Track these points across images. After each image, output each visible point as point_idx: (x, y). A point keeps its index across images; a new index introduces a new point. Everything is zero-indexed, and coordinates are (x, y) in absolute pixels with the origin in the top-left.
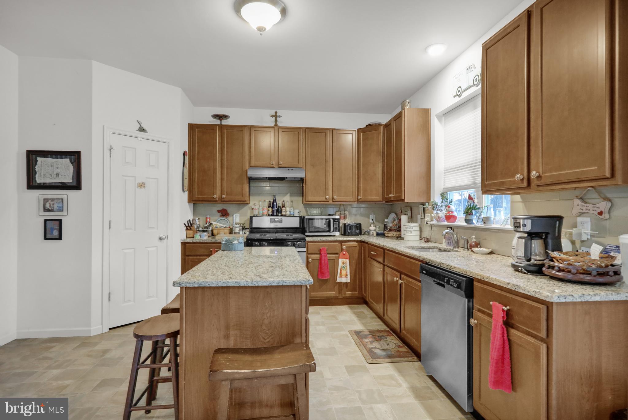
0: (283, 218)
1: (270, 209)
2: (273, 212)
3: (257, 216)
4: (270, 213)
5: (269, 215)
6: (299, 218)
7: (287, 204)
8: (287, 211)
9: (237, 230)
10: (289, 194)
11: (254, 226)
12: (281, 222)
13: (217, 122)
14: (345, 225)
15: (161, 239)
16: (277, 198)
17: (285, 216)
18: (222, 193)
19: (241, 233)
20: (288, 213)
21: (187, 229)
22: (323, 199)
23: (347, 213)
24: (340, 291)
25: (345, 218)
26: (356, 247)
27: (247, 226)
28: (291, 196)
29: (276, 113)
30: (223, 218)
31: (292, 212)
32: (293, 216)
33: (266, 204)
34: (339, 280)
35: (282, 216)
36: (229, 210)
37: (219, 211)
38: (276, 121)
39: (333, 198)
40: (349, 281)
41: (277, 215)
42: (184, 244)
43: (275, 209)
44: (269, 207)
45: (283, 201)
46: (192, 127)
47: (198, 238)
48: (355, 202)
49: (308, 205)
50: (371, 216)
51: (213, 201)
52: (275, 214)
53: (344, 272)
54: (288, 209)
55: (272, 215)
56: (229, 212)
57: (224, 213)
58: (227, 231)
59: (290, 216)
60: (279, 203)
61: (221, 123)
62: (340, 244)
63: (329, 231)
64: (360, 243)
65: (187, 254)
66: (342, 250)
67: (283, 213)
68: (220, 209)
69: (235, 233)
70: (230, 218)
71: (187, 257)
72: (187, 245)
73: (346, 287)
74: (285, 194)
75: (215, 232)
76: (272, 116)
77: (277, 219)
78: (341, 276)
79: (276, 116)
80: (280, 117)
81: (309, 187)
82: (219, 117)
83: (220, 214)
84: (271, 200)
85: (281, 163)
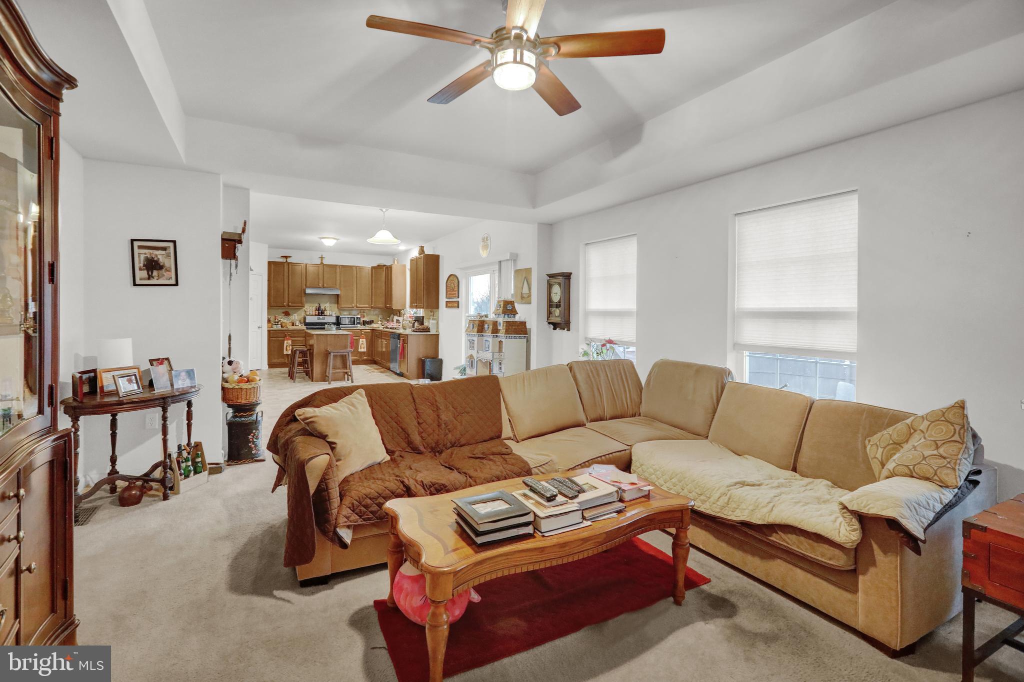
1: (317, 312)
2: (319, 313)
3: (308, 316)
4: (317, 314)
5: (316, 315)
6: (335, 317)
7: (328, 309)
8: (327, 313)
9: (297, 324)
10: (328, 303)
11: (307, 322)
12: (324, 319)
13: (284, 260)
14: (364, 321)
15: (259, 328)
16: (321, 305)
17: (326, 316)
18: (289, 302)
19: (300, 325)
20: (328, 314)
21: (268, 323)
22: (351, 306)
23: (365, 314)
24: (361, 357)
25: (364, 317)
26: (370, 332)
27: (302, 322)
28: (330, 304)
29: (322, 256)
30: (287, 317)
31: (331, 314)
33: (314, 308)
34: (360, 350)
35: (324, 315)
36: (290, 312)
37: (283, 313)
38: (322, 260)
39: (356, 306)
40: (365, 350)
41: (322, 315)
42: (269, 331)
43: (320, 311)
44: (316, 310)
45: (325, 307)
46: (270, 263)
47: (275, 327)
48: (369, 308)
49: (341, 310)
50: (379, 316)
51: (284, 306)
52: (320, 315)
53: (362, 346)
54: (328, 312)
55: (318, 315)
56: (290, 313)
57: (287, 314)
58: (291, 324)
59: (329, 316)
60: (323, 308)
61: (286, 261)
62: (360, 331)
63: (354, 324)
64: (372, 330)
65: (271, 336)
66: (362, 334)
67: (325, 314)
68: (284, 311)
70: (290, 316)
71: (271, 338)
72: (271, 331)
73: (364, 354)
74: (326, 303)
75: (283, 325)
76: (320, 258)
77: (321, 317)
78: (361, 348)
79: (322, 258)
80: (324, 258)
81: (342, 300)
82: (286, 257)
83: (284, 314)
84: (317, 305)
85: (325, 285)
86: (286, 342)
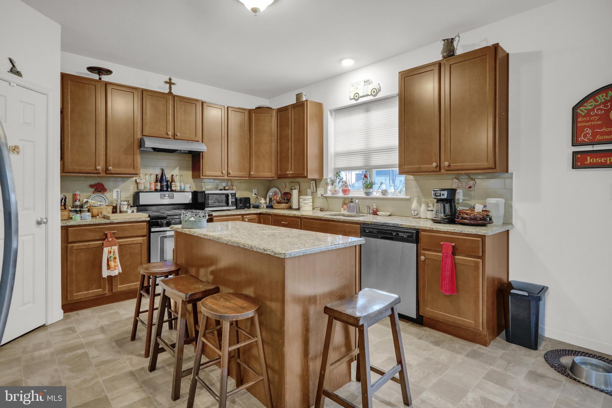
0: (174, 193)
1: (159, 184)
2: (162, 186)
3: (143, 192)
4: (159, 188)
5: (156, 190)
6: (191, 193)
7: (176, 179)
8: (176, 186)
9: (125, 208)
10: (178, 168)
11: (141, 203)
13: (94, 76)
15: (39, 223)
16: (166, 172)
17: (175, 191)
19: (129, 212)
20: (178, 189)
22: (219, 174)
26: (256, 219)
27: (131, 202)
28: (180, 169)
29: (170, 79)
30: (99, 194)
31: (183, 187)
32: (184, 192)
33: (153, 178)
35: (172, 191)
36: (107, 184)
37: (91, 186)
38: (170, 88)
39: (228, 174)
41: (167, 191)
42: (65, 229)
43: (164, 183)
44: (157, 181)
45: (172, 175)
46: (65, 77)
47: (77, 219)
48: (247, 177)
49: (200, 179)
50: (254, 190)
52: (165, 189)
54: (178, 184)
55: (161, 190)
56: (106, 187)
57: (99, 188)
58: (110, 209)
59: (181, 191)
60: (168, 177)
61: (100, 79)
62: (242, 218)
63: (228, 205)
64: (259, 215)
65: (70, 240)
67: (173, 188)
68: (93, 182)
69: (121, 212)
70: (107, 194)
71: (69, 245)
72: (70, 229)
74: (174, 168)
75: (95, 213)
76: (166, 82)
77: (167, 194)
79: (170, 83)
80: (174, 84)
81: (206, 161)
82: (100, 71)
83: (93, 190)
84: (159, 172)
85: (178, 134)
86: (106, 250)
